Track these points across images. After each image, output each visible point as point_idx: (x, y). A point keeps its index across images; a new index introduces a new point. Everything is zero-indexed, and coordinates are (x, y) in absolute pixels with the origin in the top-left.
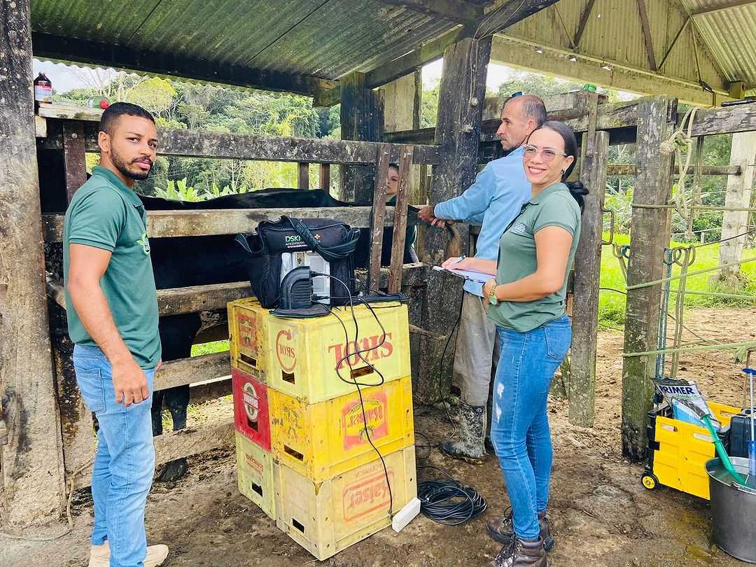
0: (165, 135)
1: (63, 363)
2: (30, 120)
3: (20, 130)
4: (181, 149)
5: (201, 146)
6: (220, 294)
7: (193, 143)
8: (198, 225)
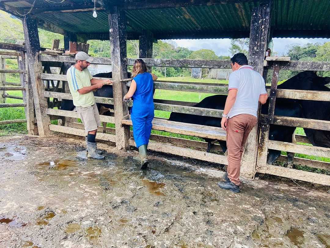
0: (308, 64)
1: (262, 133)
2: (263, 62)
3: (259, 64)
4: (314, 68)
5: (323, 67)
6: (321, 124)
7: (319, 66)
8: (316, 96)
